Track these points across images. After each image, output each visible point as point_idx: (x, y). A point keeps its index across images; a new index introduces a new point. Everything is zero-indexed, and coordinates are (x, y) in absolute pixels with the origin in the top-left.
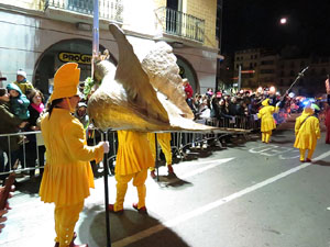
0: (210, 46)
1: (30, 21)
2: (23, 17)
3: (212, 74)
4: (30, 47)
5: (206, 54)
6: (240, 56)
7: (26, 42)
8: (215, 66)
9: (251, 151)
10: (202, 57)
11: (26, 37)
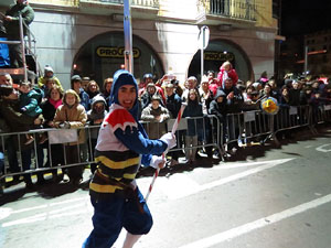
0: (265, 26)
1: (65, 18)
2: (59, 15)
3: (270, 58)
4: (67, 45)
5: (262, 35)
6: (311, 39)
7: (63, 40)
8: (272, 48)
9: (319, 149)
10: (257, 39)
11: (63, 35)
